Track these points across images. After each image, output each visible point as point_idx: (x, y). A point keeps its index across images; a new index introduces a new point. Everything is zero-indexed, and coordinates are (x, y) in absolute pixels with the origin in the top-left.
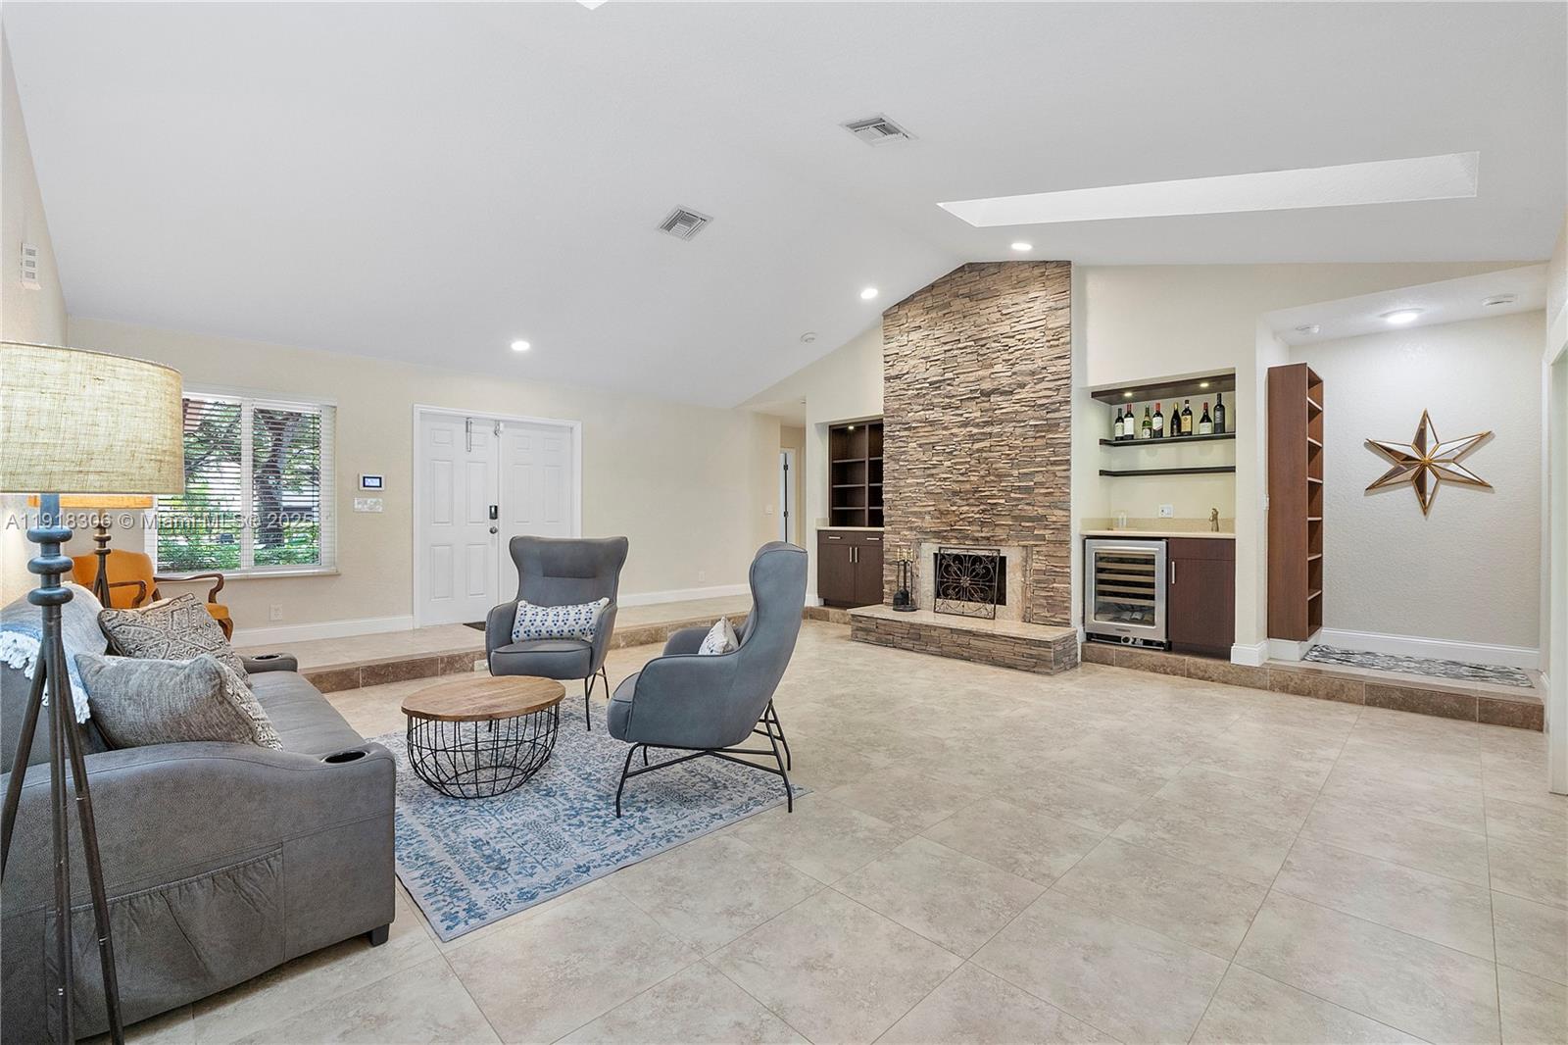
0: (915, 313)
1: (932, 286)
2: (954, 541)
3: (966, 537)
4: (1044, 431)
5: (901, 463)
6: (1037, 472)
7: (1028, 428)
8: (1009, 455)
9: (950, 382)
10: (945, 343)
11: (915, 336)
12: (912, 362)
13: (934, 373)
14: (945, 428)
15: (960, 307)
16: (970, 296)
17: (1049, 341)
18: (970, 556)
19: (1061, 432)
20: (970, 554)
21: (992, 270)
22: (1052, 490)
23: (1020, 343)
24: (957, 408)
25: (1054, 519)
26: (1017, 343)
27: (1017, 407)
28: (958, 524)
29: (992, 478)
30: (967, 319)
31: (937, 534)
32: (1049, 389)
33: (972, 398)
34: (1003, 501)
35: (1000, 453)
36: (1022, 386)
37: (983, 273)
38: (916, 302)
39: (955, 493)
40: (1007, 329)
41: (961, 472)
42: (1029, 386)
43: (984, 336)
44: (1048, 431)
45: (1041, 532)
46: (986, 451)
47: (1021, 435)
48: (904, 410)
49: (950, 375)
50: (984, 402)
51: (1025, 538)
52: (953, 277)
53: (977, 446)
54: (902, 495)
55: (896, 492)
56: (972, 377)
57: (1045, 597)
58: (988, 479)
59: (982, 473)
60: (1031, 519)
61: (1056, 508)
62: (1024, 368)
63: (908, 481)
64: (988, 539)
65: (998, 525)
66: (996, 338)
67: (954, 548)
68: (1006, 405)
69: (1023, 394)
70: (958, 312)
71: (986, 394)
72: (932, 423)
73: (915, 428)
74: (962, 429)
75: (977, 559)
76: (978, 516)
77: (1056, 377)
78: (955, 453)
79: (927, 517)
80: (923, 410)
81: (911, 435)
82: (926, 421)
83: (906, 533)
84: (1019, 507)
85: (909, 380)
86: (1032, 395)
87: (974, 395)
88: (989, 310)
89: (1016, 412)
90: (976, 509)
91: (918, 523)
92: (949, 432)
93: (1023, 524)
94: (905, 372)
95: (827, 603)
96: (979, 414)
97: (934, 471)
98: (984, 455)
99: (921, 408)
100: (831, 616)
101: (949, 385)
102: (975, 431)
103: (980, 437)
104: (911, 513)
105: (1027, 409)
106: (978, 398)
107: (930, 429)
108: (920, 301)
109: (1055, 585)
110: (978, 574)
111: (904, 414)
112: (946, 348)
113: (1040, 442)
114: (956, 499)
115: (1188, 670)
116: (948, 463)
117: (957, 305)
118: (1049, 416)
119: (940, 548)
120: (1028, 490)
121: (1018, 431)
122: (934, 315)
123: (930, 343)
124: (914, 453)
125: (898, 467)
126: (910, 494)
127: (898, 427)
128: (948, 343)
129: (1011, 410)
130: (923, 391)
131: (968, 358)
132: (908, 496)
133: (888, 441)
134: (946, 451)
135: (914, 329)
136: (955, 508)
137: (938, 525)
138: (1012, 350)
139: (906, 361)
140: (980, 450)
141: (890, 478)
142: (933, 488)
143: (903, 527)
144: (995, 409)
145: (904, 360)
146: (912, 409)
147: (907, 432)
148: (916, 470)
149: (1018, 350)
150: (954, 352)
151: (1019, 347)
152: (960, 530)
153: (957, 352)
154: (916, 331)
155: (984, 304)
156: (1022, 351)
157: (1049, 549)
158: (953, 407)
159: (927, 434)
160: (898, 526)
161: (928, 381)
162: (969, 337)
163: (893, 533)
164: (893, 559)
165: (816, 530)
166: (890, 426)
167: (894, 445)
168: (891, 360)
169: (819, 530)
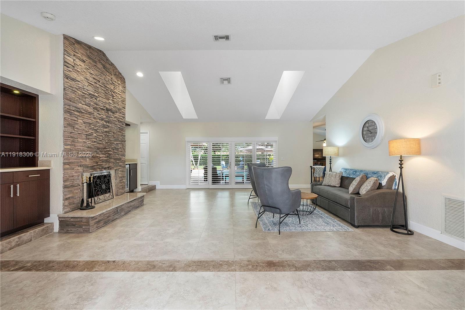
2: (98, 170)
3: (102, 168)
4: (120, 130)
5: (75, 129)
6: (119, 143)
8: (113, 136)
10: (94, 79)
11: (83, 65)
12: (82, 78)
13: (91, 91)
14: (95, 118)
15: (100, 67)
16: (104, 66)
17: (122, 101)
18: (103, 176)
19: (124, 131)
21: (110, 63)
24: (99, 111)
25: (122, 159)
26: (115, 96)
28: (99, 162)
29: (109, 143)
30: (102, 75)
32: (122, 117)
33: (103, 109)
34: (112, 153)
35: (111, 135)
36: (116, 112)
37: (107, 61)
38: (83, 47)
39: (98, 148)
40: (113, 89)
41: (101, 139)
42: (118, 113)
45: (121, 164)
46: (108, 133)
47: (116, 130)
48: (77, 100)
49: (97, 95)
50: (106, 112)
51: (117, 166)
52: (98, 51)
53: (105, 130)
56: (103, 100)
57: (121, 186)
59: (107, 141)
60: (118, 159)
61: (123, 155)
62: (117, 106)
63: (79, 140)
64: (108, 168)
65: (111, 162)
66: (111, 90)
67: (98, 173)
68: (112, 117)
69: (117, 115)
70: (99, 69)
71: (108, 110)
73: (82, 113)
74: (101, 121)
75: (105, 176)
76: (105, 159)
77: (123, 114)
78: (98, 130)
80: (86, 105)
81: (80, 116)
82: (87, 111)
83: (78, 168)
84: (116, 155)
85: (80, 86)
86: (119, 117)
88: (108, 77)
89: (115, 121)
90: (105, 156)
91: (84, 162)
92: (96, 120)
93: (117, 161)
94: (79, 80)
96: (105, 117)
97: (90, 137)
99: (84, 103)
101: (96, 99)
102: (105, 123)
103: (107, 126)
105: (117, 121)
106: (105, 110)
107: (89, 116)
109: (123, 181)
111: (77, 103)
112: (95, 81)
113: (120, 133)
114: (98, 151)
116: (95, 135)
117: (99, 65)
119: (92, 174)
120: (118, 149)
121: (115, 128)
122: (91, 61)
123: (89, 74)
124: (81, 126)
125: (74, 131)
126: (80, 147)
127: (74, 109)
128: (96, 79)
129: (114, 119)
130: (86, 95)
131: (102, 91)
132: (79, 148)
133: (67, 114)
134: (94, 128)
135: (82, 60)
136: (98, 155)
137: (92, 163)
138: (114, 98)
139: (78, 74)
140: (106, 132)
141: (69, 137)
142: (90, 145)
143: (76, 165)
144: (110, 117)
145: (77, 73)
146: (81, 102)
147: (78, 113)
148: (83, 135)
149: (115, 99)
150: (98, 86)
151: (116, 98)
152: (100, 165)
153: (99, 86)
154: (82, 61)
155: (108, 74)
156: (116, 100)
157: (122, 169)
158: (97, 110)
159: (88, 118)
160: (74, 165)
161: (88, 92)
162: (103, 83)
163: (70, 169)
164: (70, 184)
166: (69, 106)
167: (71, 118)
168: (70, 67)
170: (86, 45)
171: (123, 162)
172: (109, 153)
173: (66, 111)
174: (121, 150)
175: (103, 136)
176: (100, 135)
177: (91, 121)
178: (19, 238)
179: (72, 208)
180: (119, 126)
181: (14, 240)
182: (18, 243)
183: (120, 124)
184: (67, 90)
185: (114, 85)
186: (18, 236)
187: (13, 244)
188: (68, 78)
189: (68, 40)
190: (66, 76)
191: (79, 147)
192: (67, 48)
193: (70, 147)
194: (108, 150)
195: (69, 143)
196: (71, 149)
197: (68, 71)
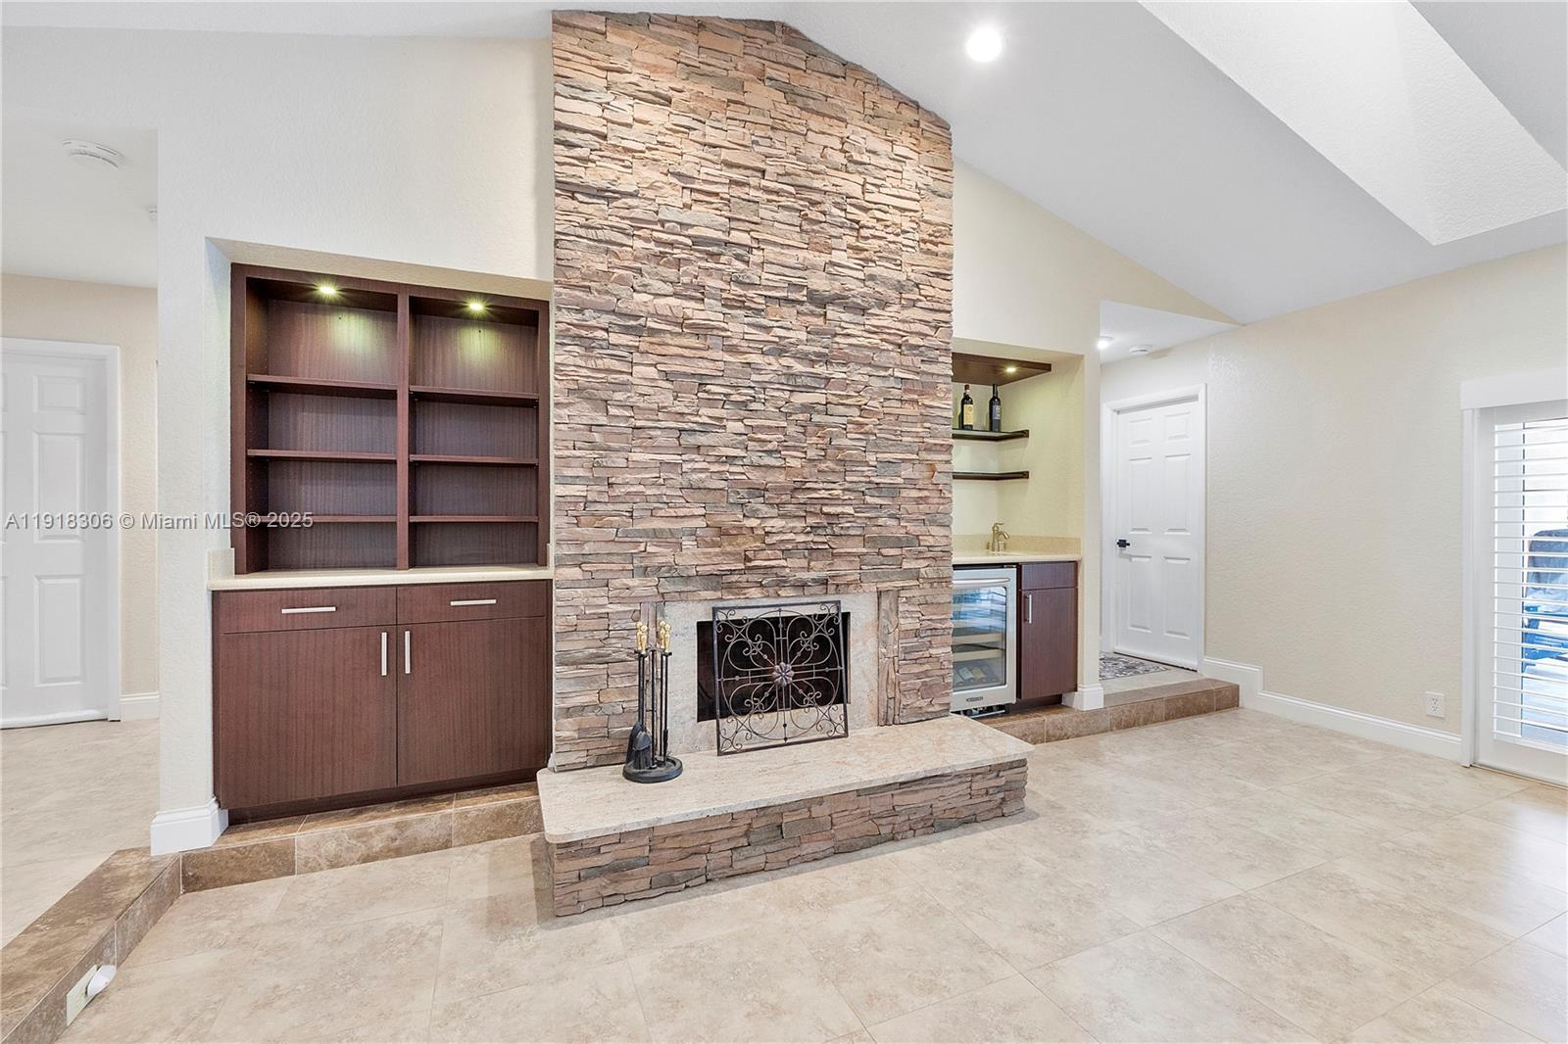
0: (651, 59)
1: (700, 25)
2: (754, 592)
3: (782, 583)
4: (914, 392)
5: (613, 411)
6: (903, 460)
7: (892, 382)
8: (861, 425)
9: (743, 253)
10: (730, 165)
11: (657, 116)
12: (653, 175)
13: (706, 220)
14: (732, 350)
15: (766, 105)
16: (790, 93)
17: (925, 242)
18: (787, 620)
19: (941, 399)
20: (783, 614)
21: (833, 67)
22: (926, 493)
23: (879, 226)
24: (758, 312)
25: (931, 541)
26: (873, 222)
27: (876, 340)
28: (763, 555)
29: (830, 464)
30: (779, 136)
31: (716, 580)
32: (926, 323)
33: (787, 300)
34: (850, 510)
35: (844, 420)
36: (884, 304)
37: (813, 62)
38: (658, 37)
39: (758, 491)
40: (857, 191)
41: (770, 447)
42: (896, 307)
43: (817, 184)
44: (921, 394)
45: (913, 565)
46: (819, 412)
47: (881, 392)
48: (621, 280)
49: (745, 239)
50: (812, 314)
51: (887, 577)
52: (751, 32)
53: (800, 399)
54: (618, 491)
55: (597, 480)
56: (791, 257)
57: (918, 676)
58: (823, 466)
59: (812, 454)
60: (898, 543)
61: (933, 522)
62: (885, 273)
63: (636, 456)
64: (824, 582)
65: (840, 555)
66: (839, 200)
67: (754, 605)
68: (855, 331)
69: (885, 319)
70: (761, 112)
71: (820, 301)
72: (702, 330)
73: (653, 332)
74: (772, 359)
75: (803, 623)
76: (801, 538)
77: (936, 306)
78: (754, 406)
79: (688, 543)
80: (675, 295)
81: (643, 347)
82: (682, 323)
83: (630, 582)
84: (880, 521)
85: (638, 213)
86: (900, 326)
87: (792, 296)
88: (823, 139)
89: (876, 349)
90: (799, 524)
91: (662, 555)
92: (742, 359)
93: (884, 551)
94: (631, 189)
95: (237, 820)
96: (803, 336)
97: (702, 439)
98: (816, 418)
99: (666, 289)
100: (299, 856)
101: (738, 257)
102: (798, 367)
103: (809, 381)
104: (645, 533)
105: (890, 347)
106: (801, 303)
107: (693, 342)
108: (670, 40)
109: (932, 651)
110: (806, 654)
111: (624, 291)
112: (735, 174)
113: (909, 409)
114: (756, 503)
115: (1047, 732)
116: (739, 427)
117: (762, 96)
118: (924, 367)
119: (715, 610)
120: (893, 491)
121: (876, 383)
122: (705, 88)
123: (693, 150)
124: (651, 391)
125: (603, 420)
126: (641, 488)
127: (605, 320)
128: (739, 166)
129: (865, 342)
130: (675, 251)
131: (782, 215)
132: (637, 493)
133: (568, 348)
134: (732, 398)
135: (651, 97)
136: (753, 522)
137: (716, 560)
138: (864, 232)
139: (627, 163)
140: (808, 408)
141: (578, 444)
142: (703, 476)
143: (620, 567)
144: (836, 335)
145: (623, 161)
146: (645, 285)
147: (631, 338)
148: (659, 432)
149: (875, 237)
150: (753, 192)
151: (877, 233)
152: (766, 567)
153: (759, 194)
154: (654, 103)
155: (815, 123)
156: (882, 243)
157: (923, 592)
158: (750, 309)
159: (686, 352)
160: (604, 566)
161: (691, 232)
162: (787, 174)
163: (587, 585)
164: (587, 652)
165: (208, 590)
166: (580, 311)
167: (591, 363)
168: (580, 143)
169: (213, 591)
170: (674, 21)
171: (930, 554)
172: (826, 509)
173: (565, 337)
174: (915, 494)
175: (792, 430)
176: (769, 427)
177: (710, 365)
178: (397, 826)
179: (599, 752)
180: (897, 374)
181: (378, 831)
182: (397, 842)
183: (907, 361)
184: (569, 245)
185: (861, 169)
186: (396, 819)
187: (377, 844)
188: (573, 193)
189: (575, 27)
190: (567, 187)
191: (633, 489)
192: (569, 64)
193: (585, 488)
194: (824, 494)
195: (581, 473)
196: (589, 498)
197: (576, 162)
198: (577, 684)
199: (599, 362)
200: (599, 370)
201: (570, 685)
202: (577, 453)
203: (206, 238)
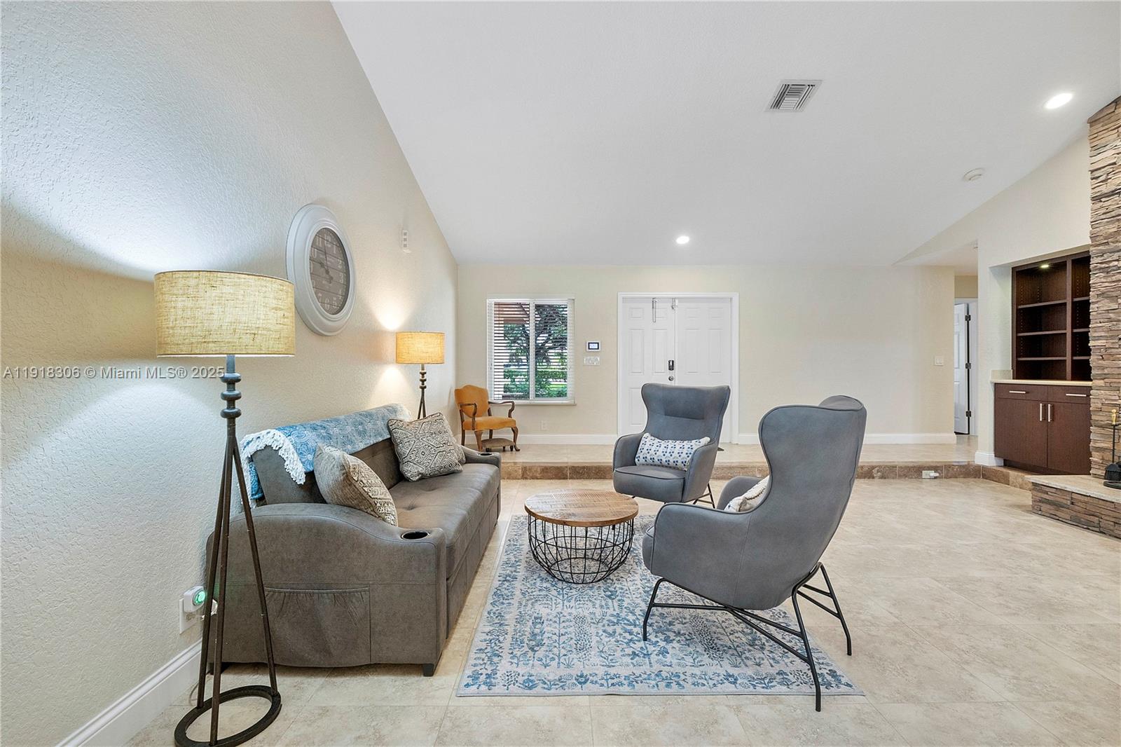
55: (1112, 338)
95: (1008, 464)
100: (1011, 479)
125: (1115, 306)
133: (1100, 275)
141: (1103, 320)
160: (1116, 380)
163: (1107, 389)
164: (1106, 422)
165: (992, 383)
166: (1102, 256)
167: (1109, 279)
168: (1101, 174)
169: (995, 384)
184: (1097, 226)
188: (1100, 199)
189: (1101, 117)
190: (1097, 198)
192: (1097, 138)
193: (1105, 341)
195: (1103, 334)
196: (1107, 346)
197: (1101, 184)
198: (1102, 437)
199: (1114, 277)
200: (1114, 282)
201: (1098, 437)
202: (1100, 325)
203: (990, 268)
